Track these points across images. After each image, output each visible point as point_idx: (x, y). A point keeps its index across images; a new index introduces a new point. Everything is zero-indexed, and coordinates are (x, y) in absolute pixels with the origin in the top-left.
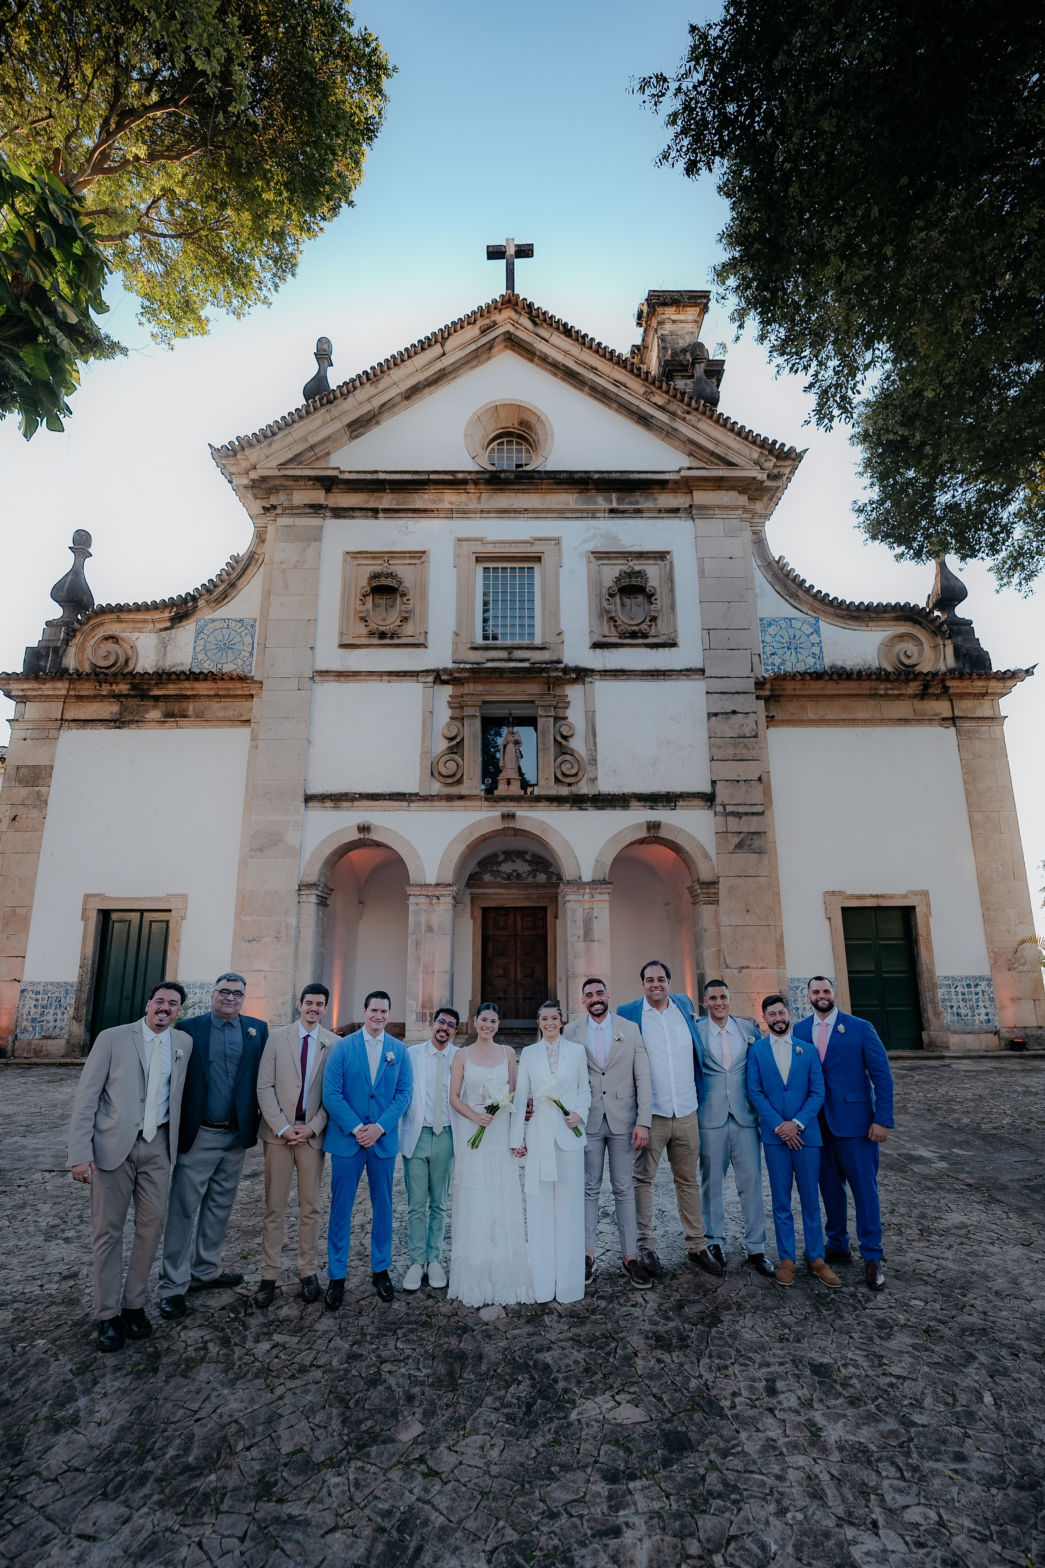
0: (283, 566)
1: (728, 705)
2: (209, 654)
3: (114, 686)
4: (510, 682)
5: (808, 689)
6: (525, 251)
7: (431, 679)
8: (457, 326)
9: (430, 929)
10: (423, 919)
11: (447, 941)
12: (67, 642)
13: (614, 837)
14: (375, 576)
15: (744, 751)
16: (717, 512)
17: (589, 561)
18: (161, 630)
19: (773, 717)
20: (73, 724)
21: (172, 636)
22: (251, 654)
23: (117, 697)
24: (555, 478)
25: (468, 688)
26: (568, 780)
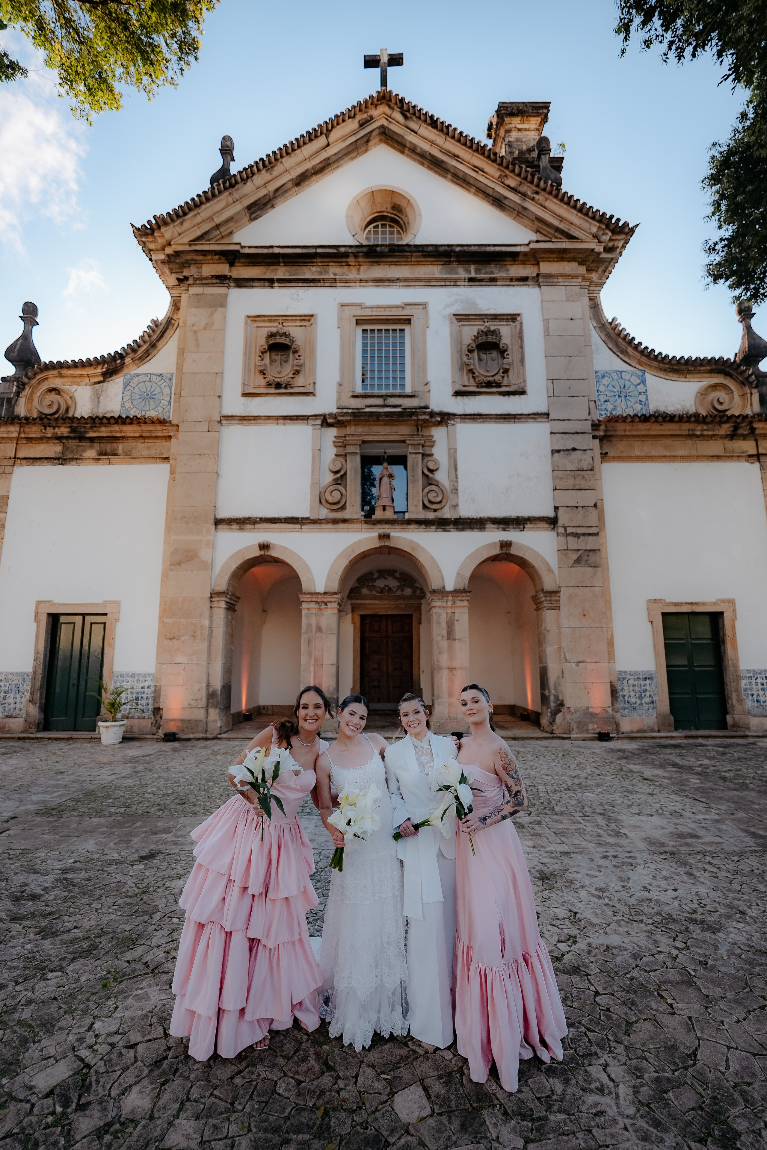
0: (194, 328)
1: (569, 443)
2: (135, 403)
3: (57, 429)
4: (385, 425)
5: (637, 430)
6: (396, 60)
7: (319, 422)
8: (339, 119)
9: (319, 629)
10: (313, 621)
11: (333, 639)
12: (18, 394)
13: (472, 554)
14: (271, 335)
15: (582, 482)
16: (560, 280)
17: (452, 322)
18: (95, 383)
19: (606, 453)
20: (24, 462)
21: (104, 388)
22: (170, 403)
23: (59, 438)
24: (422, 251)
25: (350, 430)
26: (434, 507)
